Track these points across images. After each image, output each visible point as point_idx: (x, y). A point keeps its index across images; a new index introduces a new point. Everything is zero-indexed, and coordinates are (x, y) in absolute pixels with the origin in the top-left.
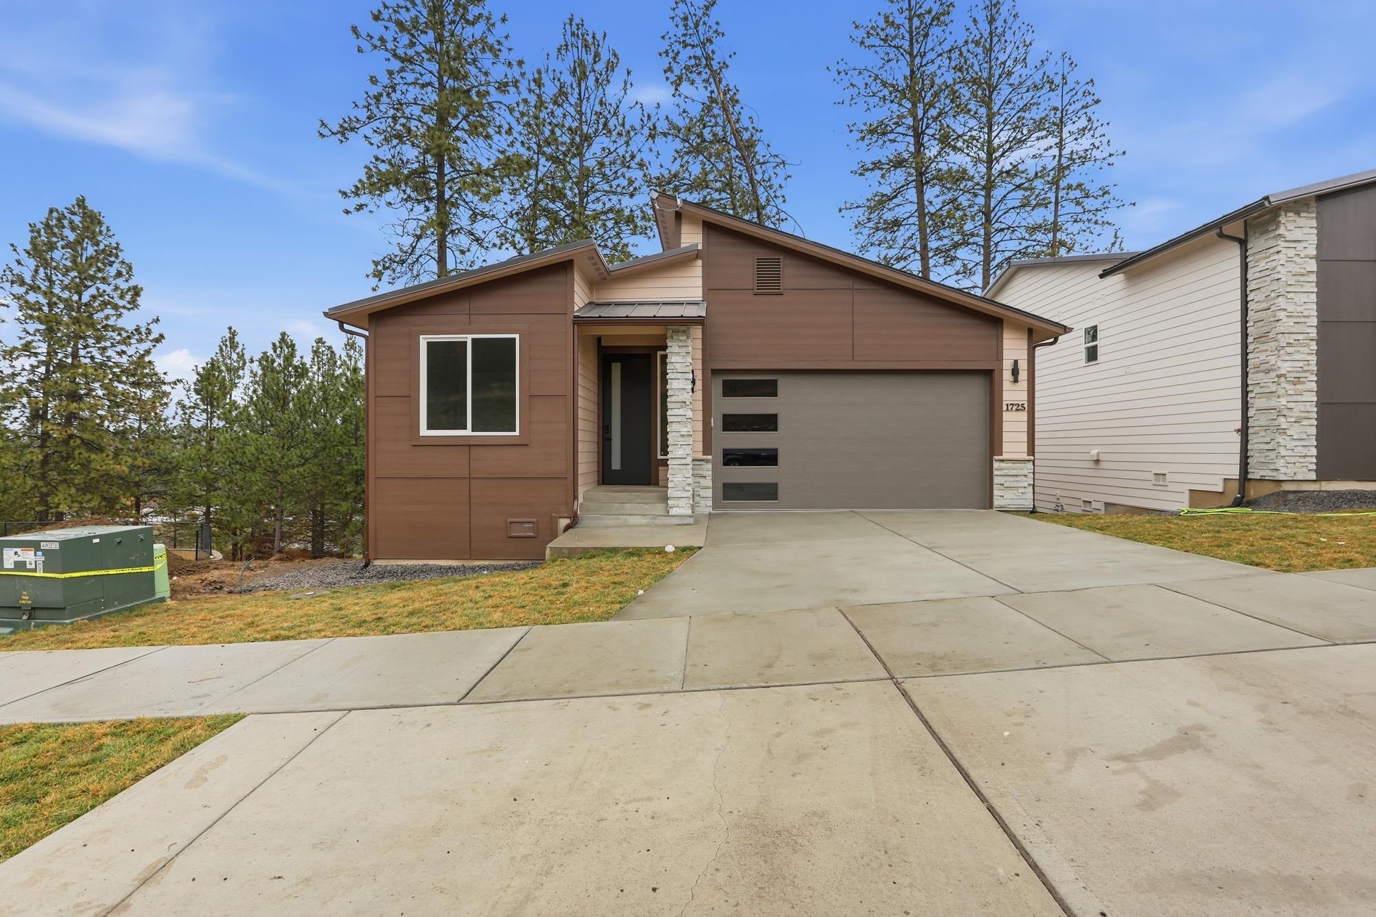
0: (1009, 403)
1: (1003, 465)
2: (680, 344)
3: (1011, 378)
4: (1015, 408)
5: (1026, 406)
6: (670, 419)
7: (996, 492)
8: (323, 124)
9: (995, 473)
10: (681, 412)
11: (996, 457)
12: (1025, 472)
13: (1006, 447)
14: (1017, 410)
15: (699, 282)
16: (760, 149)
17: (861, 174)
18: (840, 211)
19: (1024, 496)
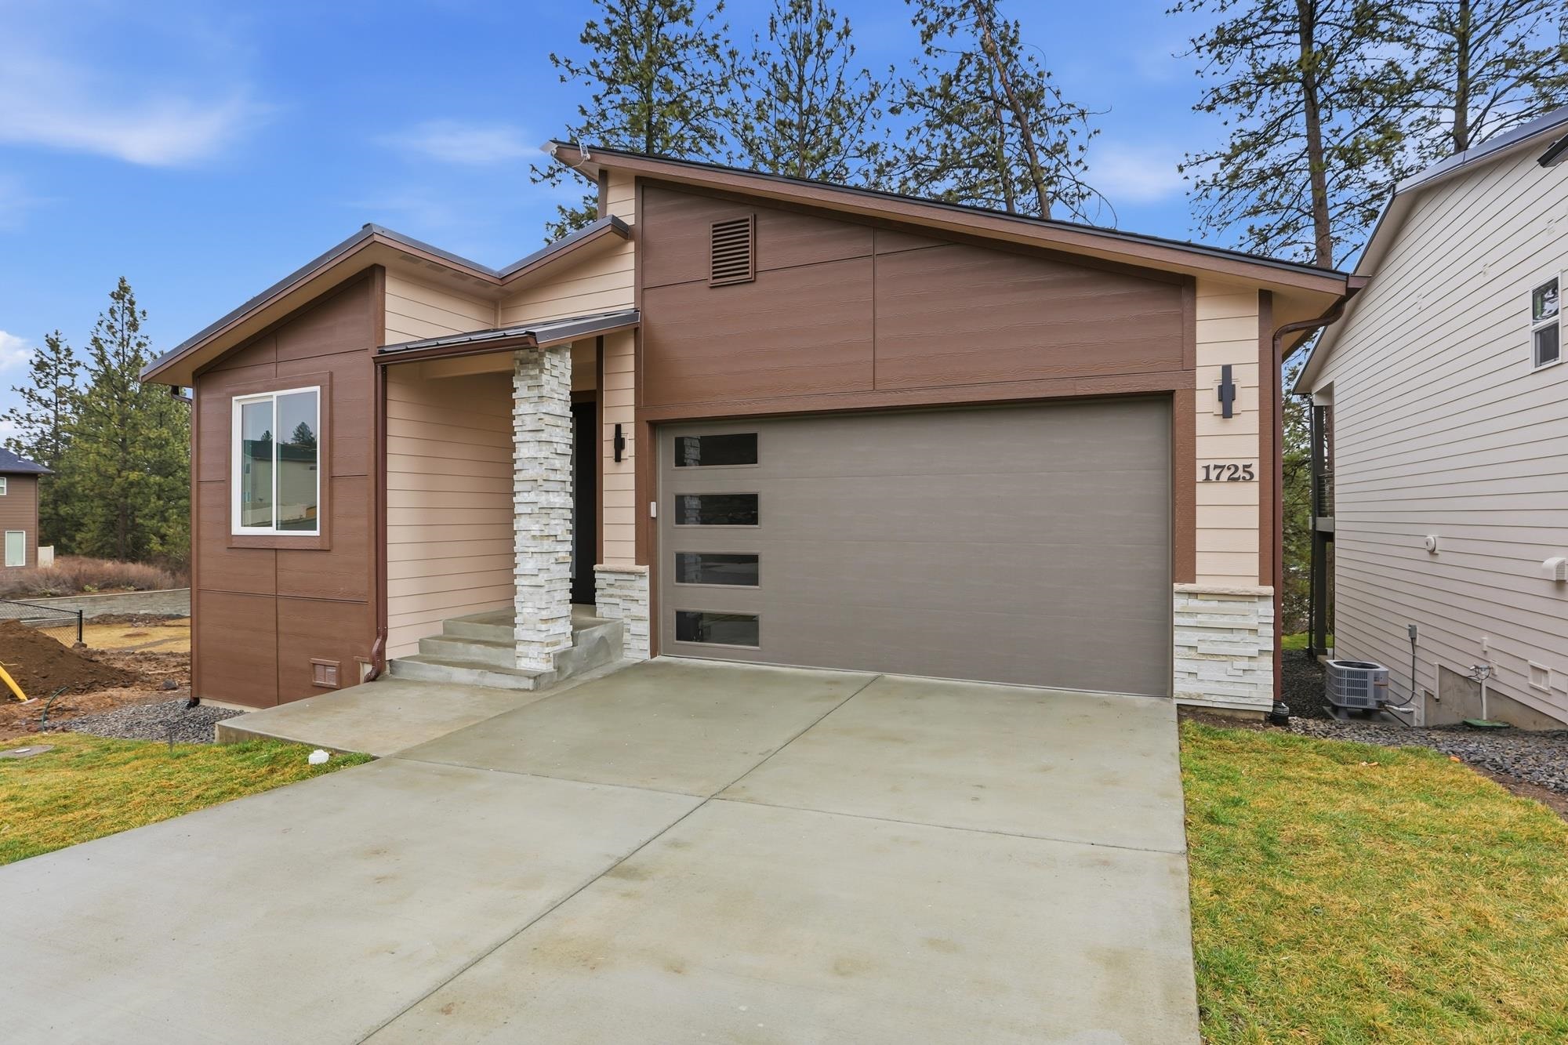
0: (1212, 464)
1: (1194, 603)
2: (530, 382)
3: (1218, 408)
4: (1225, 475)
5: (1255, 470)
6: (518, 509)
7: (1178, 664)
9: (1177, 620)
10: (532, 497)
11: (1177, 587)
12: (1253, 622)
13: (1202, 564)
14: (1231, 479)
15: (629, 278)
17: (1210, 109)
18: (1181, 169)
19: (1248, 678)
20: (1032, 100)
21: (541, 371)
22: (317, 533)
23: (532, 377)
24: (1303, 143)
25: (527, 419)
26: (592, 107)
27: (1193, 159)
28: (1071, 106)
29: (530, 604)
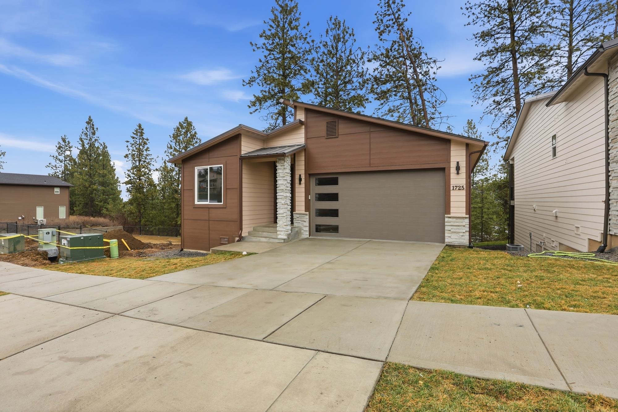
0: (454, 186)
1: (450, 220)
2: (281, 165)
3: (456, 172)
4: (458, 188)
5: (465, 187)
6: (278, 197)
7: (446, 235)
8: (243, 81)
9: (446, 224)
10: (282, 194)
11: (446, 216)
12: (464, 224)
13: (452, 210)
14: (459, 189)
15: (303, 135)
16: (423, 57)
17: (480, 59)
18: (470, 80)
19: (463, 238)
20: (417, 56)
21: (284, 162)
22: (222, 203)
23: (282, 163)
24: (512, 72)
25: (281, 174)
26: (263, 59)
27: (473, 77)
28: (431, 59)
29: (281, 221)
